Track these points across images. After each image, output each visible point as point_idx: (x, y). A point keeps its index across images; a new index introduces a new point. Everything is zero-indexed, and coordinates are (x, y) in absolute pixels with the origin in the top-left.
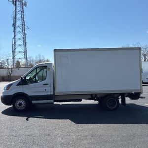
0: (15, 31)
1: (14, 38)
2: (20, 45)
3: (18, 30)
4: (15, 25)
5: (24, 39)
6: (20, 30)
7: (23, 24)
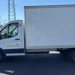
0: (9, 8)
1: (9, 11)
2: (12, 15)
3: (11, 7)
4: (9, 4)
5: (14, 11)
6: (12, 7)
7: (14, 4)
